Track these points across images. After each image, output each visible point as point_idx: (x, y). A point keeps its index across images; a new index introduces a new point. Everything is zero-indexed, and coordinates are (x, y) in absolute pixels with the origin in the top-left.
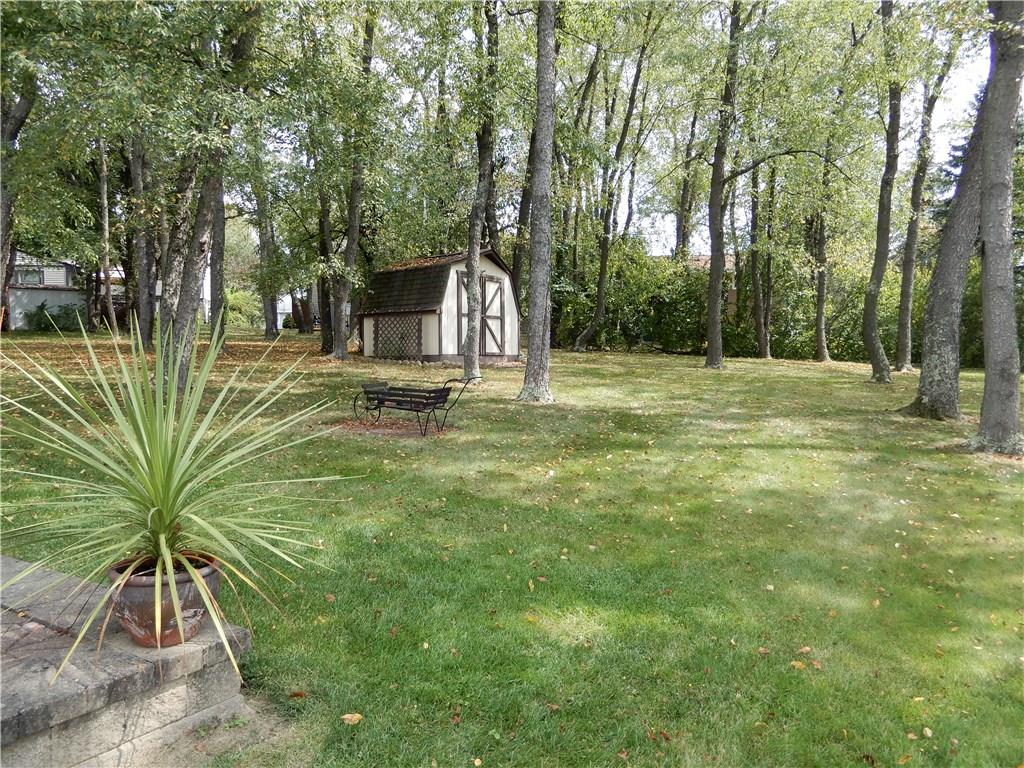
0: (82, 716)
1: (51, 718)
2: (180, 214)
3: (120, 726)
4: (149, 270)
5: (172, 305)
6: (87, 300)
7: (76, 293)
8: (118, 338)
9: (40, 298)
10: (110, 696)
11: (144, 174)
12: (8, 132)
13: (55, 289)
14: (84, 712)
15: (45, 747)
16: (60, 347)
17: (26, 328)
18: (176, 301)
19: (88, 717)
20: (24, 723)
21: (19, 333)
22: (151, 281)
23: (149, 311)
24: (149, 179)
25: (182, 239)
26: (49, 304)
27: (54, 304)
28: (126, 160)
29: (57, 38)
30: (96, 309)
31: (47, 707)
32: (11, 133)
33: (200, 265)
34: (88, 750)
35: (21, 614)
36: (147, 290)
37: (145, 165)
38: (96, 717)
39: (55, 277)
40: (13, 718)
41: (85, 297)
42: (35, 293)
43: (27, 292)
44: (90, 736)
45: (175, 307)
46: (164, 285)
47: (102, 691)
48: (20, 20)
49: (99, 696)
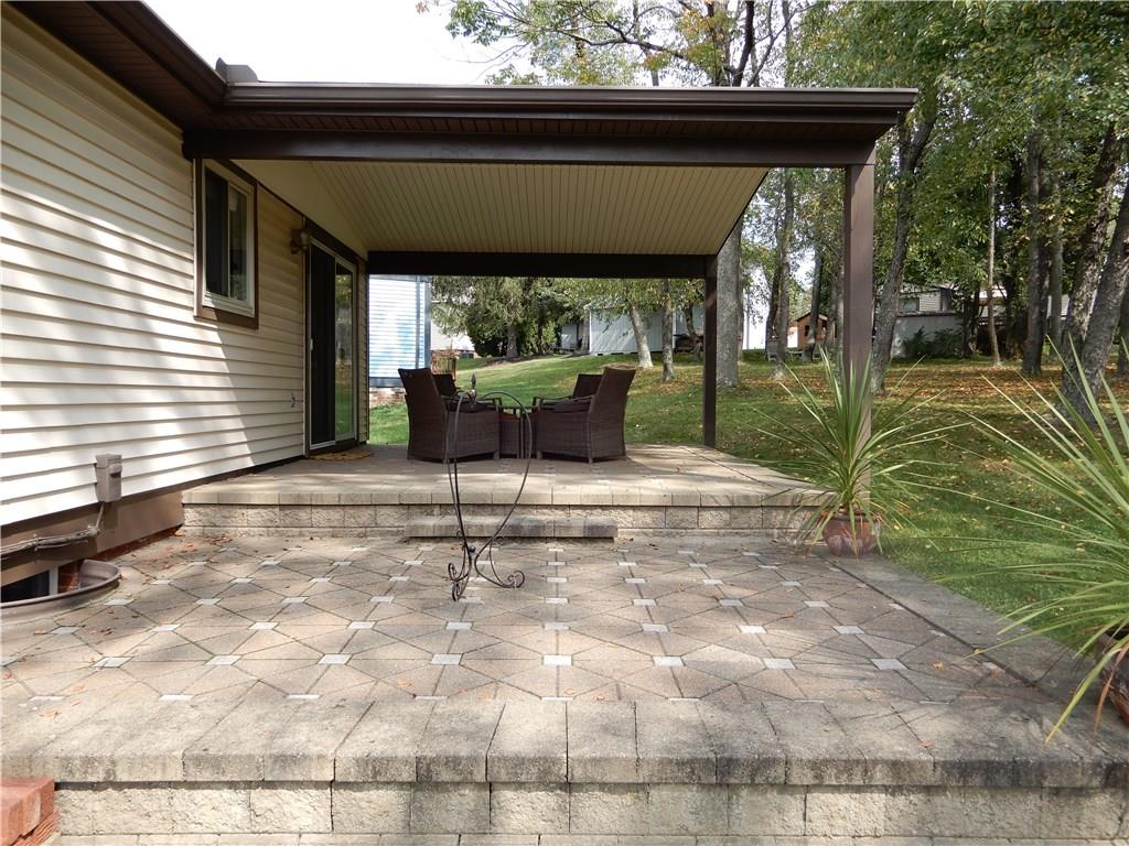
0: (1074, 789)
1: (1045, 778)
2: (1096, 213)
3: (1115, 818)
4: (1042, 284)
5: (1081, 323)
6: (964, 325)
7: (953, 318)
8: (999, 364)
9: (918, 325)
10: (1107, 778)
11: (1040, 175)
12: (908, 161)
13: (932, 315)
14: (1079, 784)
15: (1035, 805)
16: (940, 375)
17: (904, 356)
18: (1087, 318)
19: (1081, 792)
20: (1018, 773)
21: (897, 361)
22: (1043, 297)
23: (1038, 332)
24: (1046, 180)
25: (1097, 243)
26: (926, 331)
27: (931, 331)
28: (1016, 165)
29: (982, 46)
30: (973, 334)
31: (1041, 764)
32: (911, 162)
33: (1122, 272)
34: (1079, 829)
35: (977, 652)
36: (1037, 309)
37: (1042, 164)
38: (1089, 796)
39: (930, 302)
40: (1009, 763)
41: (961, 321)
42: (913, 320)
43: (906, 321)
44: (1082, 814)
45: (1085, 326)
46: (1073, 300)
47: (1099, 770)
48: (944, 42)
49: (1095, 774)
